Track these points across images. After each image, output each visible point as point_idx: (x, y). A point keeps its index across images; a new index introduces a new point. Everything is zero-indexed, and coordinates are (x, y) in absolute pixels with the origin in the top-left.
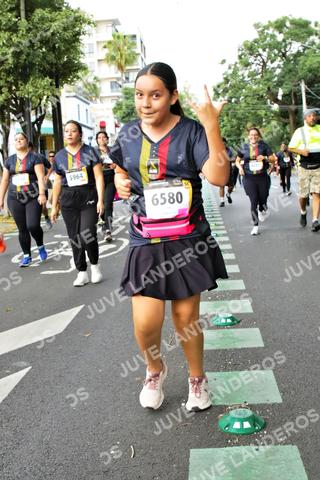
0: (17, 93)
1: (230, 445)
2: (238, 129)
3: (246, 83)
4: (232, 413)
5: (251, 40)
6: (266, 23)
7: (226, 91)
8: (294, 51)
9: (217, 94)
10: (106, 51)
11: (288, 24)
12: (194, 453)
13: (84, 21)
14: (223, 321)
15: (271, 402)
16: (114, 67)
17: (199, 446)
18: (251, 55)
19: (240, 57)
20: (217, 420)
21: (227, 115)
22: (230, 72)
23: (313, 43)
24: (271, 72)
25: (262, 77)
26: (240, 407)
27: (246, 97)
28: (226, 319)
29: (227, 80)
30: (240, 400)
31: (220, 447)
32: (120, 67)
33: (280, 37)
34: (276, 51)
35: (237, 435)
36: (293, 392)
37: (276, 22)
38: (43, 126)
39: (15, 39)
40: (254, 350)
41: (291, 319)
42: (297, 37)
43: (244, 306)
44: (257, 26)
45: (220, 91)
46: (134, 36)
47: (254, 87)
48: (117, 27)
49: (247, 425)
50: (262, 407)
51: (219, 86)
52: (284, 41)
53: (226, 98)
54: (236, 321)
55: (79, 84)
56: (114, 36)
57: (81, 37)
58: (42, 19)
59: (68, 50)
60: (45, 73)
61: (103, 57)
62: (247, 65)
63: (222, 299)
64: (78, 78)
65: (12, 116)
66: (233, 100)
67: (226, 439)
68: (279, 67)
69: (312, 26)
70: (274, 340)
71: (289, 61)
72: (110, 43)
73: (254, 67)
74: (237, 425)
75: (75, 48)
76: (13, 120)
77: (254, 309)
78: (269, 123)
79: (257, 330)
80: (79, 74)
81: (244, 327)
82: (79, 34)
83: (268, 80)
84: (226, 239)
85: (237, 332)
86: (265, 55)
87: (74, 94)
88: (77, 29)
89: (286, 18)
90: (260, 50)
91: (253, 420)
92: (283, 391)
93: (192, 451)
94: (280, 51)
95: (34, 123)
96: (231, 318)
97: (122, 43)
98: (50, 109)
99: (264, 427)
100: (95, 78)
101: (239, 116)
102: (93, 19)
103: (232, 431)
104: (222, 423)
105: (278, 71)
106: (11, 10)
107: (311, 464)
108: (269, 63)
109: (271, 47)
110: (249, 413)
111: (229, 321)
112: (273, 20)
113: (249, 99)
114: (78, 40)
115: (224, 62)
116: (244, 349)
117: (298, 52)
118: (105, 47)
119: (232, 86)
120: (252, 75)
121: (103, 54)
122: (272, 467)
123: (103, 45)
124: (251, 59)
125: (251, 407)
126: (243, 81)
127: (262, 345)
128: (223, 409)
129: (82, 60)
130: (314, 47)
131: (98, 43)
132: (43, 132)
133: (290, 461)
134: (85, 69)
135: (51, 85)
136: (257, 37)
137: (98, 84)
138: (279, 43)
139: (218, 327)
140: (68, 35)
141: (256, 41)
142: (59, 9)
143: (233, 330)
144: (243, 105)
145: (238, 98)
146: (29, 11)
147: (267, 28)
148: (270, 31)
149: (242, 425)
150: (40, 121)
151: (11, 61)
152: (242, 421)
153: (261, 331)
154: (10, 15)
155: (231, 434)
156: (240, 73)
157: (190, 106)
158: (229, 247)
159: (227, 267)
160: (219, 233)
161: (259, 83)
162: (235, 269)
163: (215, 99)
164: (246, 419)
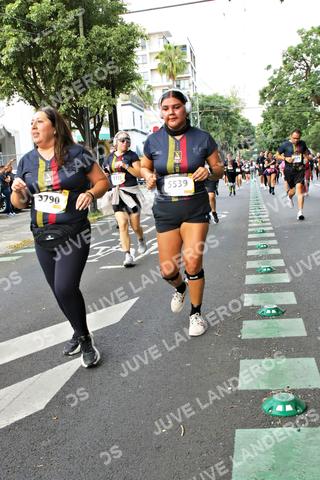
0: (77, 103)
1: (273, 426)
2: (284, 130)
3: (291, 87)
4: (276, 397)
5: (295, 45)
6: (309, 29)
7: (271, 95)
9: (263, 98)
10: (159, 61)
12: (239, 433)
13: (138, 35)
14: (269, 312)
15: (312, 387)
16: (165, 76)
17: (244, 426)
18: (296, 60)
19: (285, 62)
20: (261, 403)
21: (273, 118)
22: (276, 76)
24: (315, 75)
25: (306, 80)
26: (284, 392)
27: (291, 100)
28: (271, 310)
29: (272, 85)
30: (283, 385)
31: (263, 427)
32: (172, 76)
34: (319, 56)
35: (280, 417)
38: (101, 133)
39: (74, 53)
40: (297, 338)
43: (289, 298)
44: (300, 32)
45: (267, 95)
46: (185, 47)
47: (299, 91)
48: (168, 39)
49: (289, 408)
50: (304, 392)
51: (265, 91)
53: (272, 101)
54: (281, 312)
55: (134, 93)
56: (165, 47)
57: (135, 50)
58: (99, 35)
59: (122, 62)
60: (101, 84)
61: (156, 67)
62: (292, 69)
63: (268, 291)
64: (133, 87)
65: (73, 125)
66: (279, 104)
67: (270, 421)
70: (317, 330)
72: (161, 53)
73: (298, 72)
74: (280, 408)
75: (129, 60)
76: (74, 128)
77: (297, 301)
78: (313, 124)
79: (301, 320)
80: (134, 84)
81: (288, 317)
82: (132, 46)
83: (311, 83)
84: (273, 235)
85: (282, 322)
86: (309, 58)
87: (130, 102)
88: (131, 42)
90: (304, 55)
91: (295, 404)
93: (237, 431)
95: (93, 130)
96: (276, 309)
97: (173, 54)
98: (107, 118)
99: (305, 410)
100: (149, 86)
101: (285, 118)
102: (146, 33)
103: (274, 413)
104: (266, 407)
106: (71, 28)
108: (313, 67)
109: (315, 52)
110: (291, 397)
111: (274, 311)
112: (316, 26)
113: (294, 102)
114: (132, 53)
115: (269, 67)
116: (287, 338)
118: (157, 58)
119: (277, 91)
120: (296, 79)
121: (155, 64)
123: (155, 56)
124: (296, 64)
125: (293, 391)
126: (287, 85)
127: (305, 334)
128: (267, 393)
129: (136, 71)
131: (151, 54)
132: (100, 138)
134: (138, 78)
135: (108, 95)
136: (301, 42)
137: (151, 93)
139: (264, 317)
140: (123, 48)
141: (299, 47)
142: (115, 25)
143: (277, 320)
144: (289, 107)
145: (284, 101)
146: (88, 28)
147: (310, 33)
148: (314, 37)
149: (285, 408)
150: (98, 128)
151: (71, 74)
152: (285, 404)
153: (304, 320)
154: (70, 32)
155: (274, 416)
156: (285, 78)
157: (237, 109)
158: (275, 242)
159: (273, 261)
160: (265, 229)
161: (304, 86)
162: (280, 263)
163: (261, 103)
164: (289, 403)
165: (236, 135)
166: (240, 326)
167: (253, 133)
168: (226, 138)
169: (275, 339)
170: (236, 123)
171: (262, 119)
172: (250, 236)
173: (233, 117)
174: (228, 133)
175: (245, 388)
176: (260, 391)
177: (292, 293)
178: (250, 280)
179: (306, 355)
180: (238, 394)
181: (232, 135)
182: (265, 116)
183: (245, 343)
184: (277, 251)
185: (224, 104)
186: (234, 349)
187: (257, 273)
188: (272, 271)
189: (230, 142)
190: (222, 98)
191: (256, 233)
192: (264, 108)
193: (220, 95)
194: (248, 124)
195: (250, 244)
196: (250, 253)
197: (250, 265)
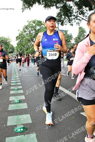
1: (17, 136)
4: (18, 127)
6: (30, 21)
7: (19, 38)
8: (38, 29)
9: (17, 39)
11: (36, 21)
12: (7, 139)
14: (17, 102)
15: (29, 123)
17: (9, 137)
19: (23, 29)
21: (20, 45)
22: (21, 33)
23: (43, 27)
24: (32, 34)
25: (29, 35)
26: (20, 125)
27: (25, 40)
28: (17, 101)
29: (20, 35)
30: (20, 123)
31: (14, 136)
33: (34, 25)
34: (33, 28)
35: (19, 133)
36: (35, 120)
37: (33, 21)
40: (25, 109)
41: (35, 100)
42: (39, 25)
43: (23, 97)
44: (28, 21)
45: (18, 38)
47: (27, 38)
49: (22, 130)
50: (26, 124)
52: (35, 26)
53: (20, 40)
54: (20, 102)
62: (25, 31)
63: (17, 96)
66: (22, 41)
67: (16, 134)
68: (34, 32)
69: (42, 22)
70: (31, 106)
71: (36, 31)
73: (27, 32)
74: (19, 130)
77: (25, 98)
79: (26, 104)
81: (22, 103)
83: (31, 36)
84: (19, 79)
85: (21, 105)
86: (30, 29)
89: (36, 20)
90: (29, 28)
91: (24, 128)
92: (32, 120)
94: (34, 28)
96: (19, 101)
99: (27, 130)
101: (23, 45)
103: (17, 131)
104: (15, 130)
105: (34, 34)
107: (39, 138)
108: (31, 31)
109: (32, 27)
111: (18, 101)
113: (26, 41)
115: (19, 30)
116: (22, 109)
117: (39, 29)
119: (21, 37)
120: (27, 34)
122: (28, 140)
124: (26, 30)
125: (23, 125)
126: (24, 36)
127: (27, 107)
128: (16, 126)
130: (43, 28)
133: (33, 138)
138: (34, 26)
139: (15, 103)
141: (27, 25)
143: (19, 104)
144: (24, 42)
148: (31, 23)
149: (21, 130)
152: (21, 129)
155: (17, 132)
156: (23, 34)
157: (9, 42)
158: (19, 81)
159: (19, 86)
160: (17, 77)
161: (28, 36)
162: (21, 87)
163: (16, 40)
164: (22, 128)
165: (9, 49)
166: (8, 106)
167: (14, 49)
168: (6, 50)
169: (18, 110)
170: (9, 46)
171: (17, 45)
172: (12, 79)
173: (8, 44)
174: (6, 48)
175: (9, 125)
176: (14, 125)
177: (24, 96)
178: (12, 92)
179: (27, 114)
180: (7, 127)
181: (8, 49)
182: (17, 44)
183: (10, 111)
184: (20, 84)
185: (5, 40)
186: (6, 113)
187: (14, 90)
188: (18, 89)
189: (7, 51)
190: (5, 38)
191: (14, 78)
192: (17, 42)
193: (4, 37)
194: (12, 46)
195: (12, 82)
196: (12, 84)
197: (12, 88)
